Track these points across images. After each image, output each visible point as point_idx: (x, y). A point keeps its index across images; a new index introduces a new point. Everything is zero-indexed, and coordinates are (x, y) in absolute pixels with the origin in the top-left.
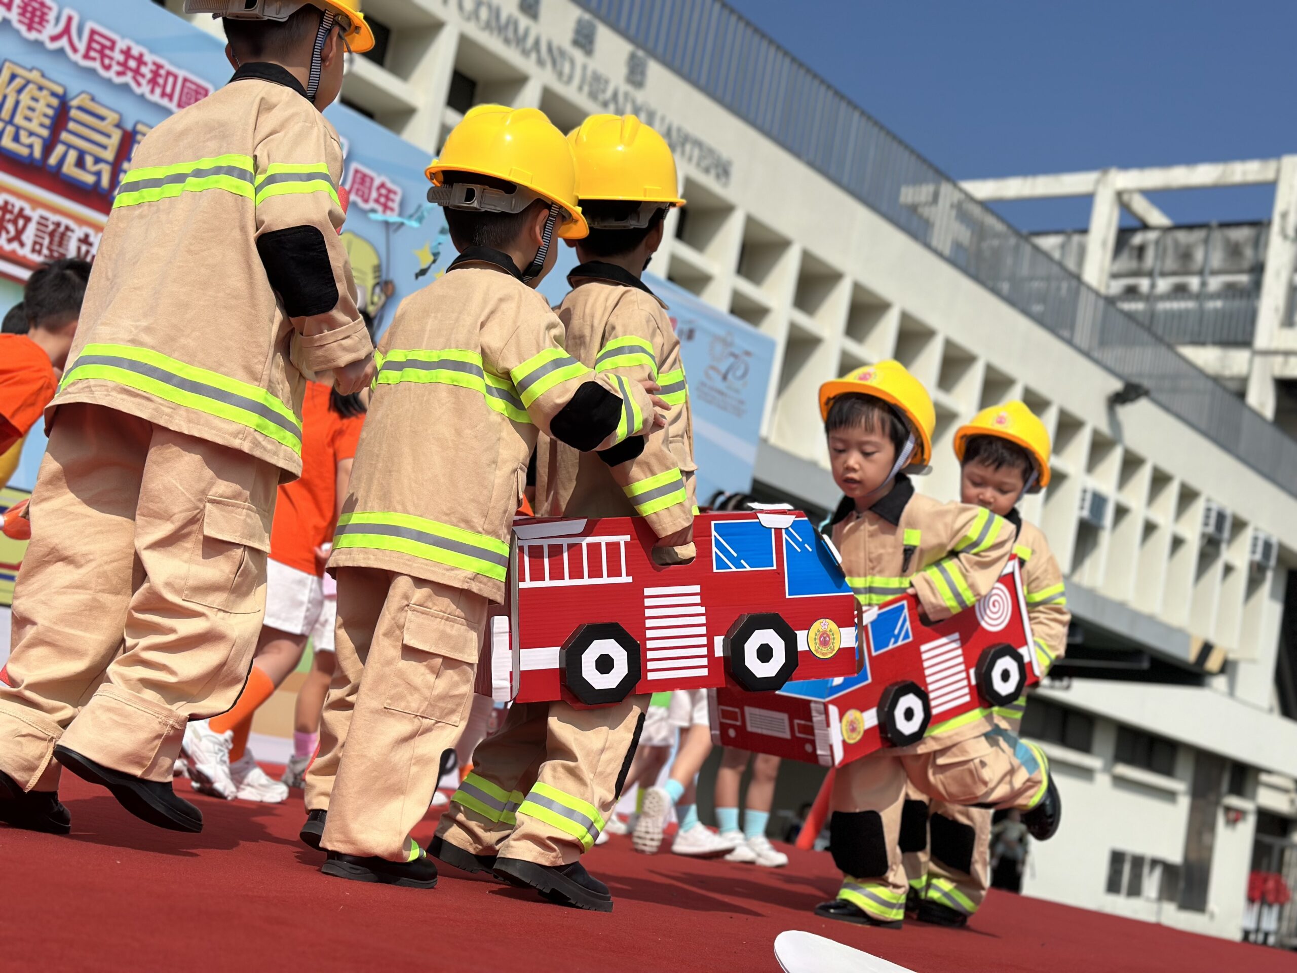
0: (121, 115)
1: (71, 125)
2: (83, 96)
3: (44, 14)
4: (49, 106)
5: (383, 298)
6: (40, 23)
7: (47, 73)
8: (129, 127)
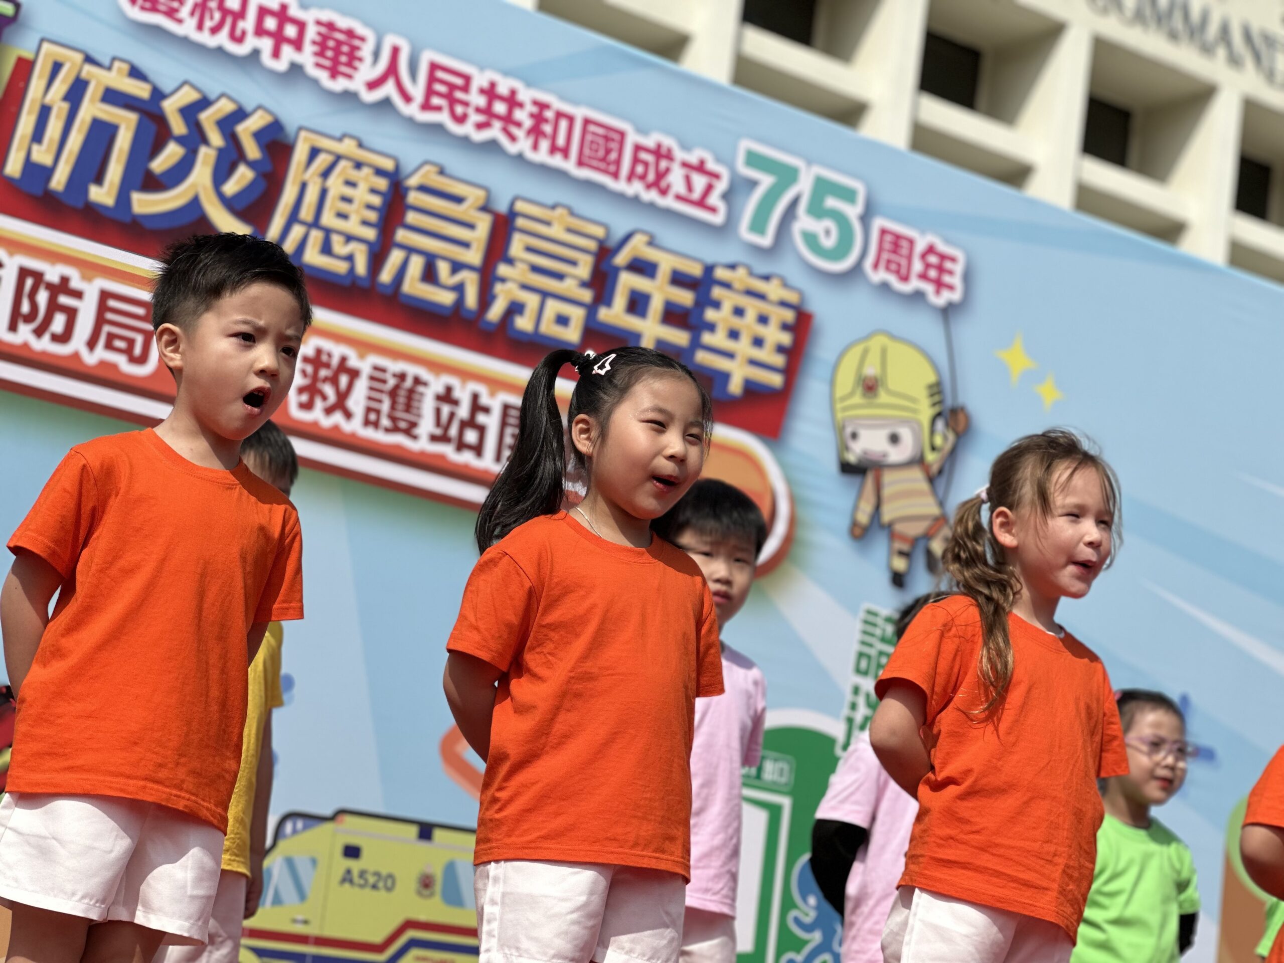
0: (487, 190)
1: (411, 217)
2: (427, 168)
3: (354, 48)
4: (373, 191)
5: (951, 437)
6: (349, 64)
7: (368, 140)
8: (502, 207)
